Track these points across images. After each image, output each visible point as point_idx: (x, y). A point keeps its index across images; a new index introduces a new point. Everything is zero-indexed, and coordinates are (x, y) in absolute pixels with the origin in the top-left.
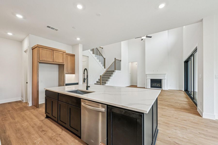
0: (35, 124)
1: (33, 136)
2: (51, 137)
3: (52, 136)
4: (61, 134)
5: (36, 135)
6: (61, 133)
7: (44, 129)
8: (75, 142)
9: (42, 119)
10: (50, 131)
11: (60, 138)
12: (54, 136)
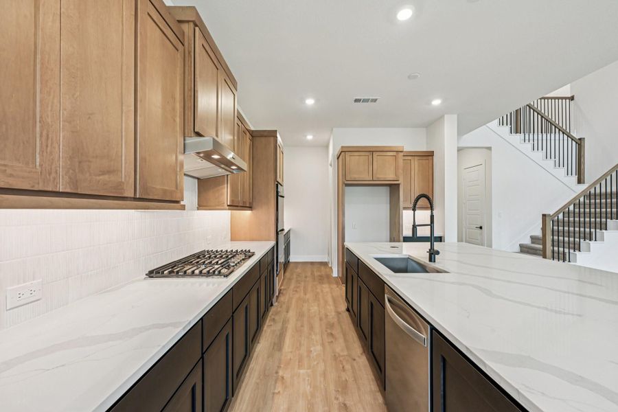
0: (326, 316)
1: (313, 337)
2: (337, 355)
3: (339, 354)
4: (357, 358)
5: (318, 338)
6: (359, 357)
7: (333, 333)
8: (375, 399)
9: (339, 310)
10: (341, 341)
11: (350, 367)
12: (342, 356)
